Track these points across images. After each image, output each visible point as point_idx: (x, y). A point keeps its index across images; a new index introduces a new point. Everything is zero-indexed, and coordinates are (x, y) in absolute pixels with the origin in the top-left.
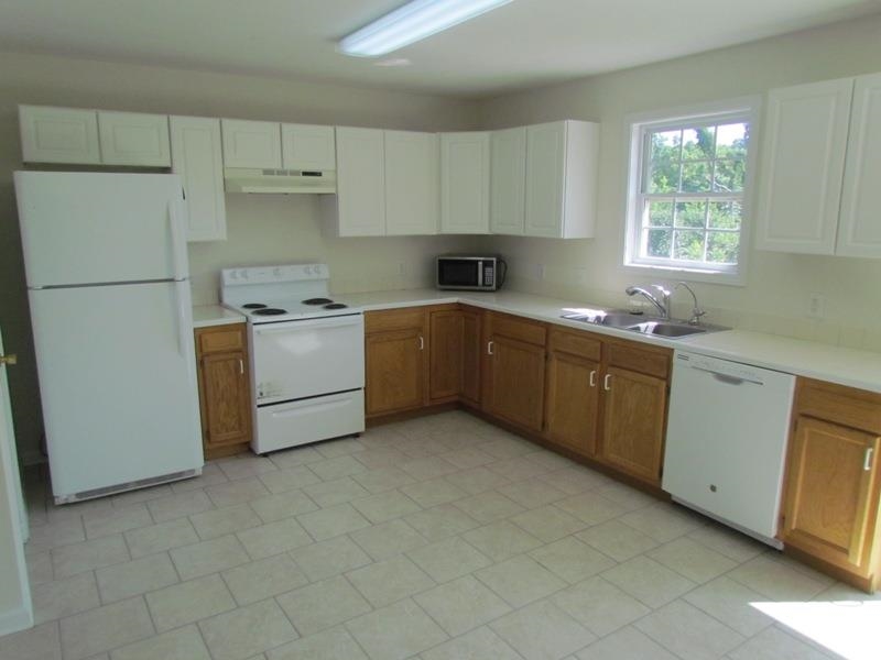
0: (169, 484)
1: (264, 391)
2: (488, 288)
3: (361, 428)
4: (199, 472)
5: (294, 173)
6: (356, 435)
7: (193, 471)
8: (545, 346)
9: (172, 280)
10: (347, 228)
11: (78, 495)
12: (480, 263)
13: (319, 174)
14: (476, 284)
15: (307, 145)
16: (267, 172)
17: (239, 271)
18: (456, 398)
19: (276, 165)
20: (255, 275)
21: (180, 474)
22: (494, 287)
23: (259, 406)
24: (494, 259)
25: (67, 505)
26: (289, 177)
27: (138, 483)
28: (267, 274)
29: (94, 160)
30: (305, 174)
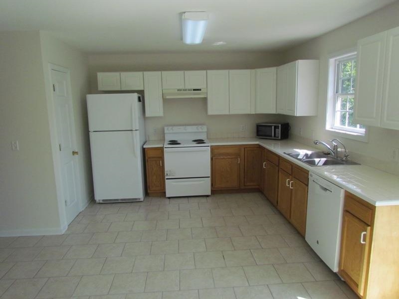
0: (132, 202)
1: (168, 173)
2: (276, 138)
3: (209, 193)
4: (142, 200)
5: (189, 90)
6: (207, 196)
7: (140, 199)
8: (278, 166)
9: (132, 130)
10: (211, 112)
11: (103, 200)
12: (273, 127)
13: (200, 90)
14: (271, 136)
15: (195, 79)
16: (178, 90)
17: (170, 128)
18: (257, 187)
19: (182, 87)
20: (176, 129)
21: (136, 199)
22: (280, 138)
23: (167, 179)
24: (280, 125)
25: (100, 203)
26: (188, 92)
27: (122, 200)
28: (182, 129)
29: (118, 89)
30: (194, 90)
